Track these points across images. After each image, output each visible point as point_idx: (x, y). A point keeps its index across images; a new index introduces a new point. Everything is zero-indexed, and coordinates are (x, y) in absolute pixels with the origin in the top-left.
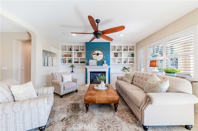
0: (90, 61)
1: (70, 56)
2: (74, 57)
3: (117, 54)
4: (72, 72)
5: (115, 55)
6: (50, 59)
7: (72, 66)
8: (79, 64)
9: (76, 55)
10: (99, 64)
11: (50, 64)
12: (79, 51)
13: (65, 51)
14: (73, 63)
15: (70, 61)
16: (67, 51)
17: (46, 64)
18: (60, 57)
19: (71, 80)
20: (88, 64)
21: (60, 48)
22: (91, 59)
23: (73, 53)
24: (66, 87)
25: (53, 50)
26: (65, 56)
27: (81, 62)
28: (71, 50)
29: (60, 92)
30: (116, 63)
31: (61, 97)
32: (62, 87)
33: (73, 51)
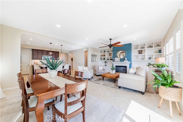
0: (115, 58)
1: (105, 56)
2: (107, 56)
3: (141, 51)
4: (106, 65)
5: (139, 53)
6: (94, 58)
7: (106, 62)
8: (110, 60)
9: (108, 55)
10: (121, 61)
11: (94, 61)
12: (110, 52)
13: (102, 53)
14: (106, 60)
15: (104, 59)
16: (103, 53)
17: (93, 61)
18: (99, 57)
19: (102, 69)
20: (114, 61)
21: (99, 51)
22: (116, 57)
23: (106, 54)
24: (99, 72)
25: (96, 53)
26: (102, 56)
27: (111, 60)
28: (105, 52)
29: (96, 73)
30: (139, 60)
31: (97, 76)
32: (97, 72)
33: (106, 53)
